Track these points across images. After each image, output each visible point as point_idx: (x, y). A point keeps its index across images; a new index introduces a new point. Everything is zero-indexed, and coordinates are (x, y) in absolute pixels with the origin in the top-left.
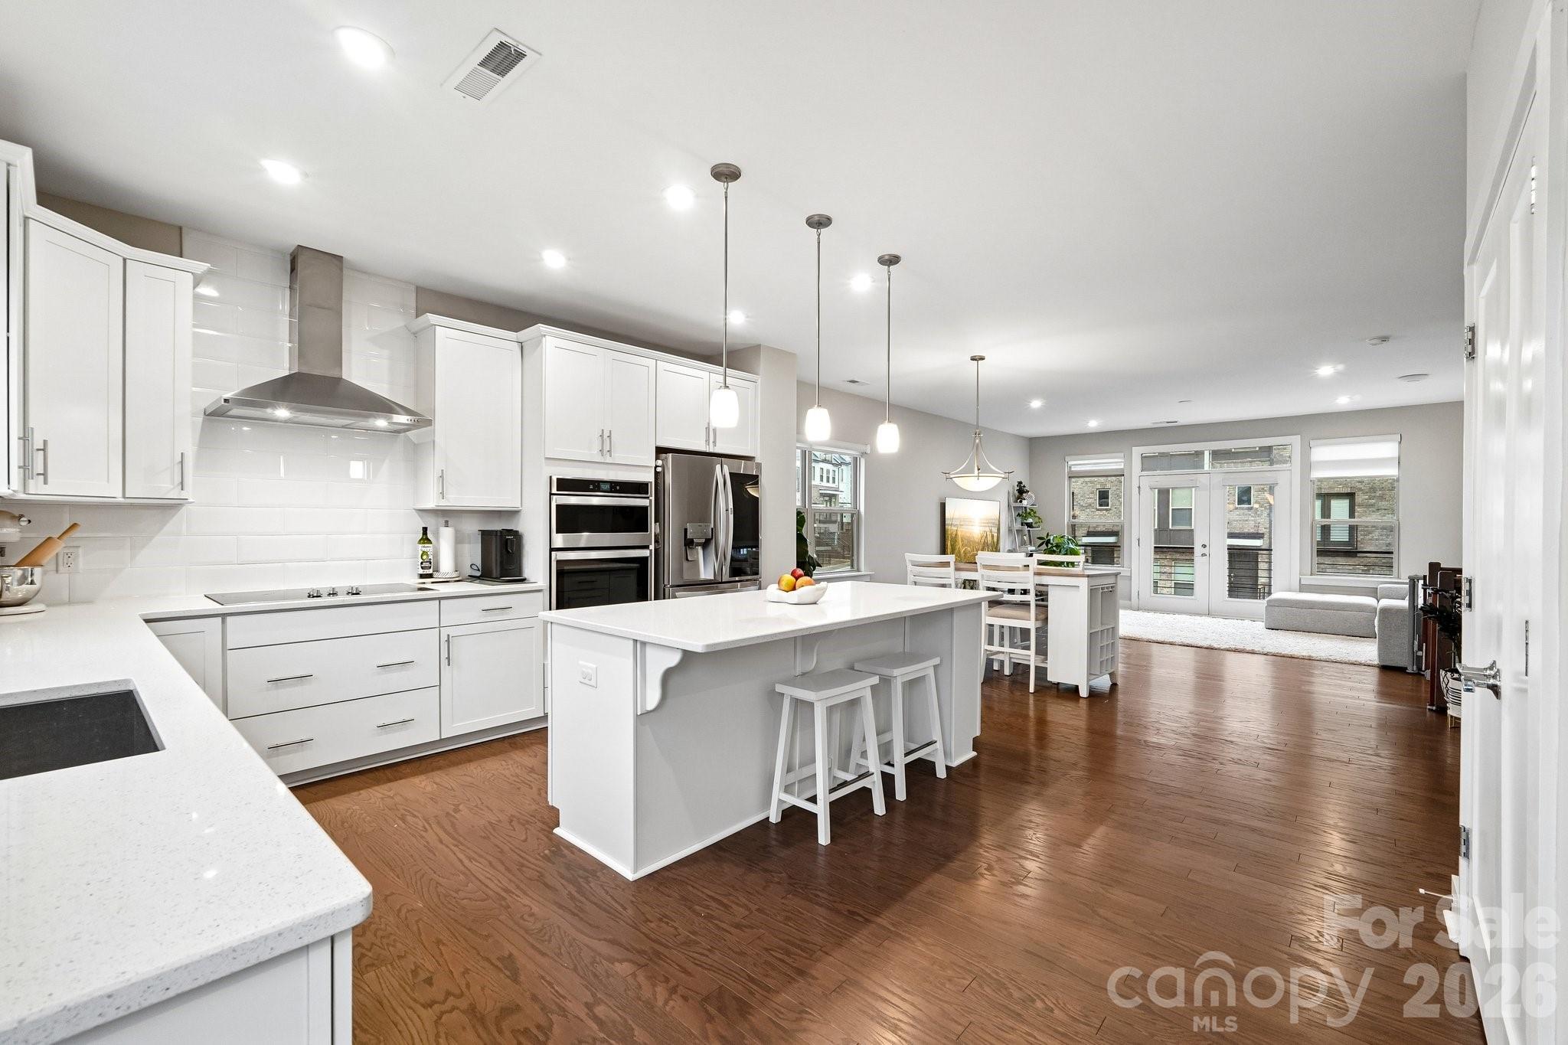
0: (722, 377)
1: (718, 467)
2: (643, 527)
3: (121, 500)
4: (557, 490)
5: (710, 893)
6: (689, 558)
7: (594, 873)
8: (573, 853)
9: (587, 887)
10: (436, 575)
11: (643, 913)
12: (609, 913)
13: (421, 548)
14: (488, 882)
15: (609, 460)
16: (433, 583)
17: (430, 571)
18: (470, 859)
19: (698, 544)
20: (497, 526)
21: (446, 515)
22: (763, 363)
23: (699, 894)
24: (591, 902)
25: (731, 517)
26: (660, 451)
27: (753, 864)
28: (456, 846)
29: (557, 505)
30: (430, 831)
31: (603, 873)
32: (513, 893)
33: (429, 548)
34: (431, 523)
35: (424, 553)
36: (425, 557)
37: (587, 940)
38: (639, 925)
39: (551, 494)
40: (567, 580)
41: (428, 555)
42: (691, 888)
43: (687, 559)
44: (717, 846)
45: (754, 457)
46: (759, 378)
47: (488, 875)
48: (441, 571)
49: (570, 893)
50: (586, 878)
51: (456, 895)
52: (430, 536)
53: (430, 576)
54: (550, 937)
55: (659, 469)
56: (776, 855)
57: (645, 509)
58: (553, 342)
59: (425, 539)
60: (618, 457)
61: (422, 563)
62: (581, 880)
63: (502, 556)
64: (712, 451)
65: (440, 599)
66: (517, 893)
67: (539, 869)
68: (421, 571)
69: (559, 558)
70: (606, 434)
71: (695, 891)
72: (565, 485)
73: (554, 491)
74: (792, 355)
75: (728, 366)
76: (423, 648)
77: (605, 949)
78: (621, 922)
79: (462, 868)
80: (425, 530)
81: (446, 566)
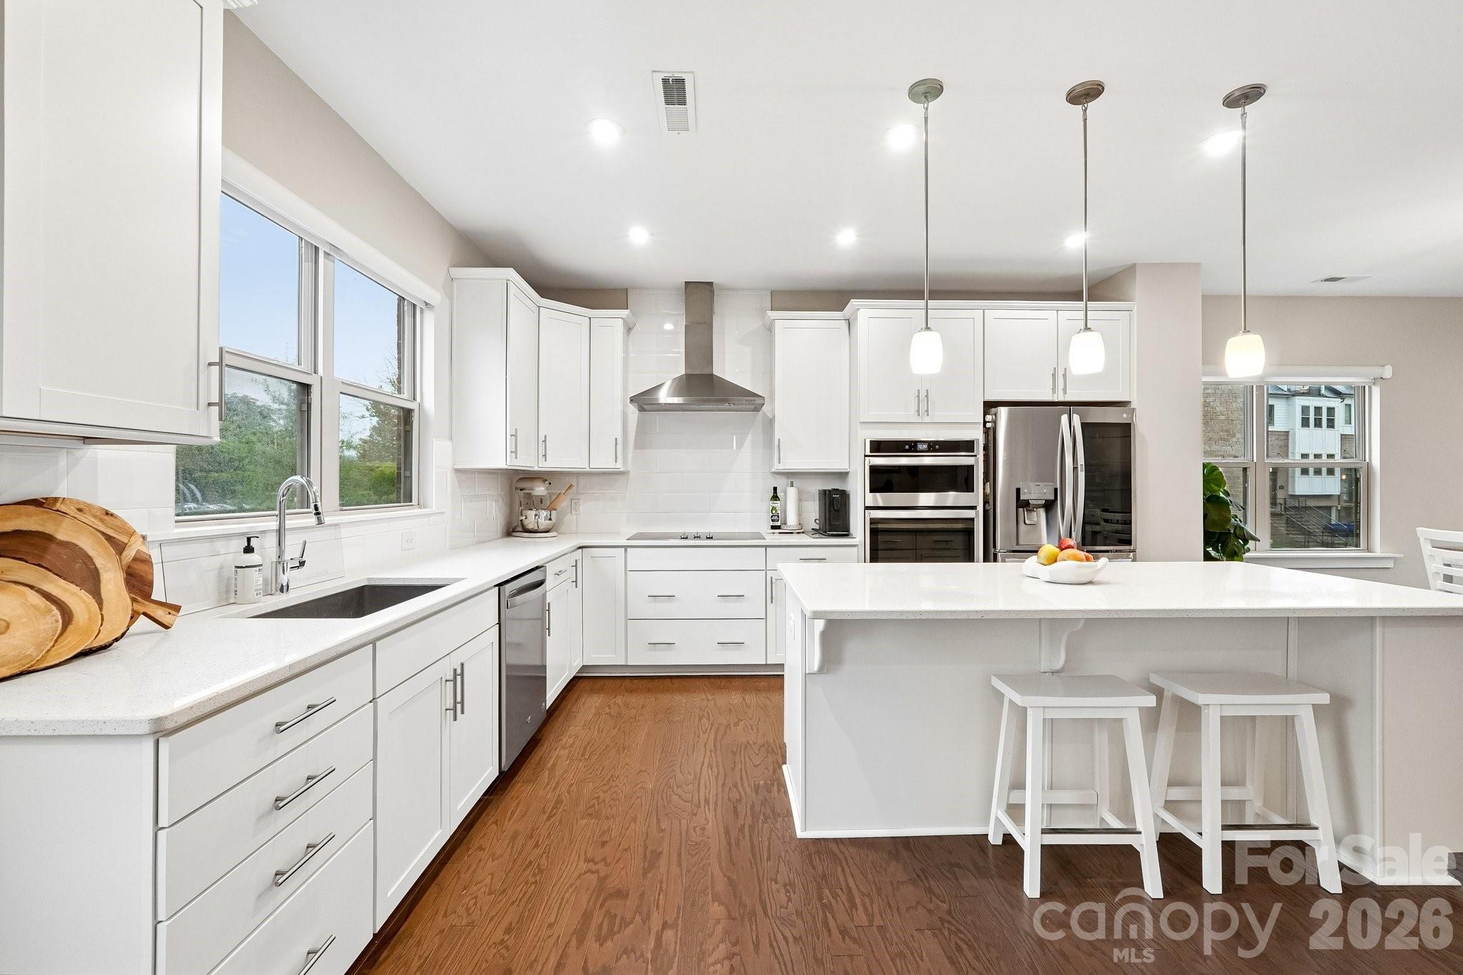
0: (1083, 313)
1: (1064, 418)
2: (969, 487)
3: (588, 469)
4: (871, 452)
5: (852, 884)
6: (1027, 522)
7: (776, 815)
8: (779, 791)
9: (760, 825)
10: (783, 526)
11: (778, 871)
12: (754, 856)
13: (772, 504)
14: (702, 787)
15: (927, 419)
16: (780, 533)
17: (779, 524)
18: (710, 766)
19: (1038, 506)
20: (829, 486)
21: (791, 475)
22: (1140, 288)
23: (842, 879)
24: (751, 841)
25: (1082, 476)
26: (989, 406)
27: (923, 877)
28: (711, 751)
29: (870, 466)
30: (706, 735)
31: (784, 820)
32: (709, 805)
33: (778, 504)
34: (781, 483)
35: (774, 508)
36: (774, 512)
37: (717, 871)
38: (765, 879)
39: (865, 456)
40: (881, 538)
41: (776, 511)
42: (839, 870)
43: (1025, 523)
44: (906, 842)
45: (1129, 402)
46: (1134, 305)
47: (708, 784)
48: (788, 524)
49: (743, 826)
50: (766, 818)
51: (675, 788)
52: (780, 494)
53: (779, 527)
54: (696, 854)
55: (989, 425)
56: (957, 879)
57: (970, 469)
58: (866, 312)
59: (775, 497)
60: (937, 415)
61: (772, 517)
62: (762, 817)
63: (830, 512)
64: (1061, 399)
65: (766, 547)
66: (711, 807)
67: (743, 794)
68: (772, 523)
69: (872, 516)
70: (923, 394)
71: (841, 876)
72: (878, 447)
73: (868, 452)
74: (1198, 265)
75: (1090, 299)
76: (753, 586)
77: (721, 886)
78: (755, 870)
79: (698, 770)
80: (775, 489)
81: (792, 520)
